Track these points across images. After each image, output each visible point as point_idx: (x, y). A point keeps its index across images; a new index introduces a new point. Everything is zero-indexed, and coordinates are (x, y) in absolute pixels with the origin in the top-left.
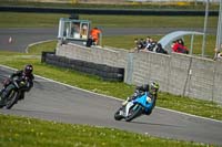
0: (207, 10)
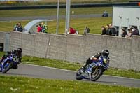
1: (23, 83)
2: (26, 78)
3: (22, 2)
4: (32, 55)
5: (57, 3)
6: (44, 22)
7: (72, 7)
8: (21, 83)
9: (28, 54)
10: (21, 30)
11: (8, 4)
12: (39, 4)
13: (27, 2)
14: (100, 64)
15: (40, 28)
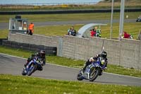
0: (112, 9)
1: (77, 88)
3: (75, 6)
5: (111, 7)
6: (98, 26)
7: (126, 11)
10: (75, 34)
11: (61, 8)
12: (93, 7)
13: (80, 6)
14: (97, 65)
15: (94, 33)
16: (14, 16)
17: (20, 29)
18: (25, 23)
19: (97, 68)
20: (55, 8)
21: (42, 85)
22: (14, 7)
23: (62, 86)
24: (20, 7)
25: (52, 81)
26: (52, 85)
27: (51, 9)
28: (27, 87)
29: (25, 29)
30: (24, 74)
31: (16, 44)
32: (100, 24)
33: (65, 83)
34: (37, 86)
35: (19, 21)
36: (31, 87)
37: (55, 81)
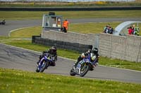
1: (113, 88)
2: (116, 83)
3: (112, 2)
4: (123, 58)
6: (136, 24)
8: (110, 88)
9: (118, 58)
10: (111, 31)
12: (131, 4)
13: (118, 2)
14: (88, 61)
15: (131, 30)
16: (48, 12)
17: (54, 26)
18: (59, 20)
19: (87, 64)
20: (91, 5)
21: (76, 84)
22: (48, 3)
23: (97, 86)
24: (53, 3)
25: (87, 81)
26: (87, 85)
27: (86, 5)
28: (61, 86)
29: (59, 26)
30: (38, 71)
31: (50, 41)
32: (138, 22)
33: (101, 82)
34: (71, 85)
35: (53, 18)
36: (65, 86)
37: (90, 81)
